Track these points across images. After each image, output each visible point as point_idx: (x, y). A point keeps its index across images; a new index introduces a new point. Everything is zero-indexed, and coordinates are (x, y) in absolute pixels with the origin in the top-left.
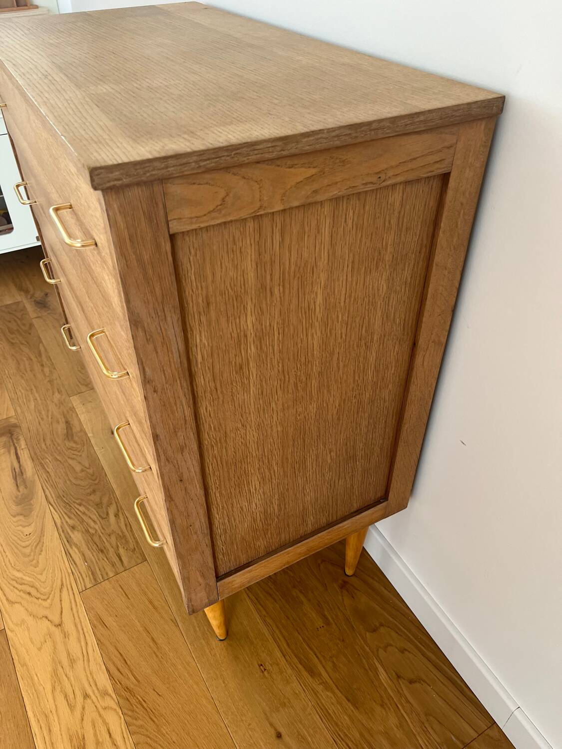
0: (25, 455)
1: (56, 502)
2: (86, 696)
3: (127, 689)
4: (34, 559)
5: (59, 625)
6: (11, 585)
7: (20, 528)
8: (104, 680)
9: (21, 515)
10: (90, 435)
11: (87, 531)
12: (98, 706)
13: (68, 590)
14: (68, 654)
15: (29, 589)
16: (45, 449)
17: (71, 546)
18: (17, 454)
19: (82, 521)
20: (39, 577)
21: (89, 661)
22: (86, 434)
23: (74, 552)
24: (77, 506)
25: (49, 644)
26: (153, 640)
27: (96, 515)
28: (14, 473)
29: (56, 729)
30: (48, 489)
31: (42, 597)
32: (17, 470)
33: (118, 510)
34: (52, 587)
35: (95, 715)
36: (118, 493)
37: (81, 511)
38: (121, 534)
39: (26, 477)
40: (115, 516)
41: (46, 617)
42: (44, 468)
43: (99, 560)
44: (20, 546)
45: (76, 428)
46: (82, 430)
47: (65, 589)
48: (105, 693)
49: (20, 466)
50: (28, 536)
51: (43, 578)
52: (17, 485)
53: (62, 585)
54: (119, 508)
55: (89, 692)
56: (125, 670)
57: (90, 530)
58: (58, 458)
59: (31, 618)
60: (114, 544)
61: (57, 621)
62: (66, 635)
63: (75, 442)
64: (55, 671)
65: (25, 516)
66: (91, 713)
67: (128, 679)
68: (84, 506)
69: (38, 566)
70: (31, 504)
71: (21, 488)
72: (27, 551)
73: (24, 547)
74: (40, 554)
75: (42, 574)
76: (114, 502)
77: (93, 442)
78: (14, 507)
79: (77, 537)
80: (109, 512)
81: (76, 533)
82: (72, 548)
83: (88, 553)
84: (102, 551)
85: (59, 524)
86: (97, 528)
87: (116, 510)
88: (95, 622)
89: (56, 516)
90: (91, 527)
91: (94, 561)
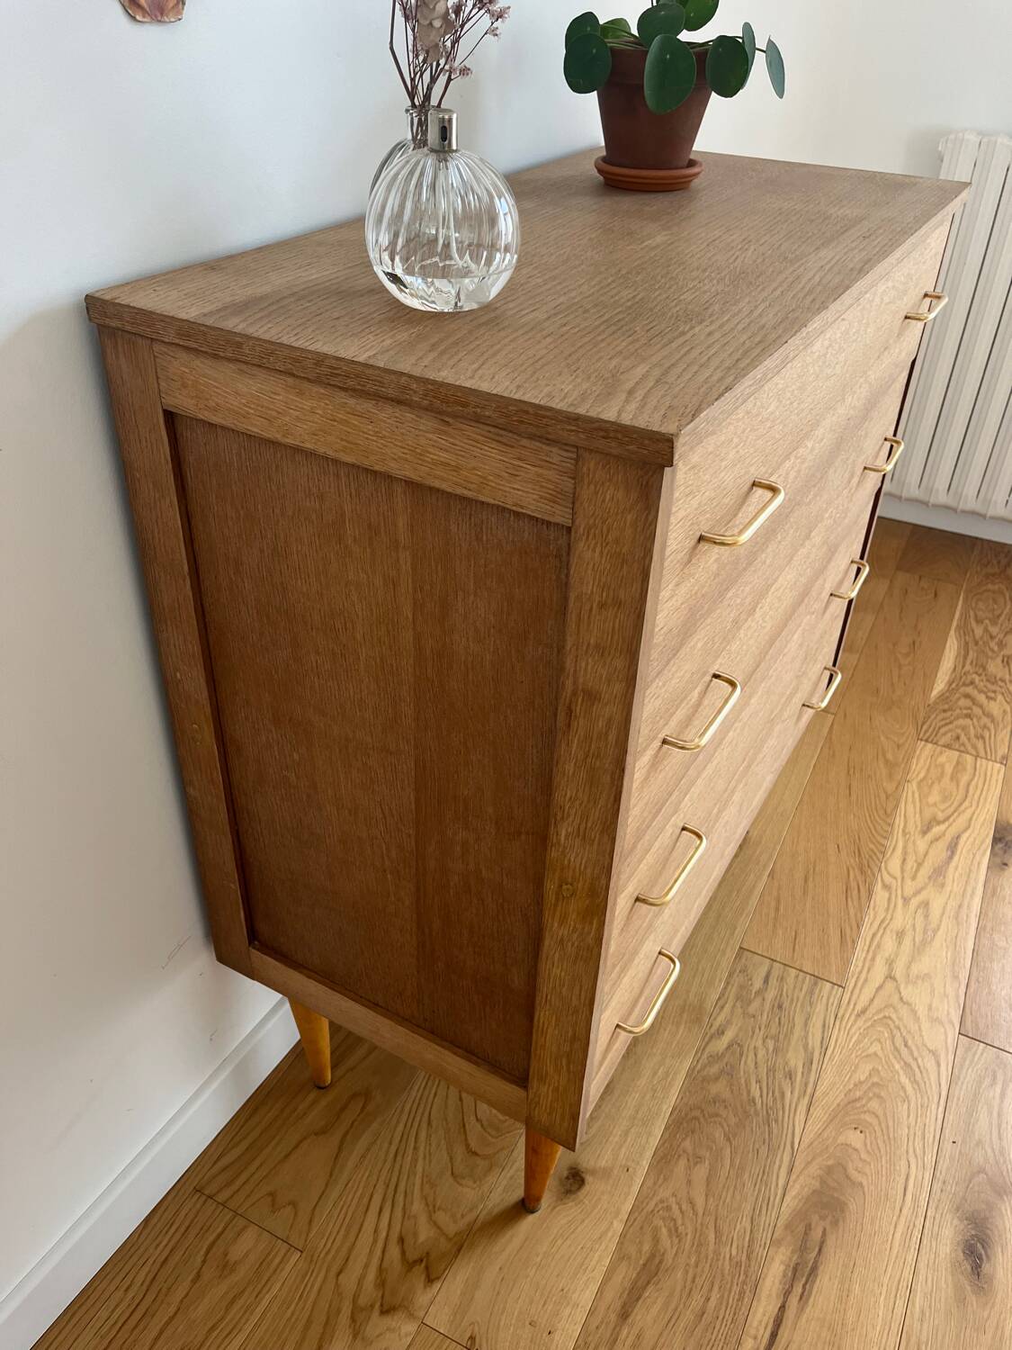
0: (763, 1311)
1: (782, 1148)
2: (906, 900)
3: (862, 872)
4: (874, 1084)
5: (890, 977)
6: (923, 1078)
7: (864, 1156)
8: (880, 895)
9: (848, 1177)
10: (618, 1227)
11: (776, 1050)
12: (899, 884)
13: (855, 1004)
14: (900, 943)
15: (904, 1051)
16: (716, 1288)
17: (812, 1053)
18: (774, 1335)
19: (771, 1071)
20: (880, 1053)
21: (882, 922)
22: (623, 1236)
23: (814, 1040)
24: (758, 1101)
25: (915, 969)
26: (806, 881)
27: (745, 1062)
28: (808, 1286)
29: (953, 904)
30: (777, 1185)
31: (892, 1026)
32: (798, 1289)
33: (711, 1037)
34: (872, 1025)
35: (908, 882)
36: (687, 1064)
37: (760, 1088)
38: (738, 1004)
39: (793, 1252)
40: (723, 1033)
41: (901, 999)
42: (751, 1240)
43: (792, 1000)
44: (880, 1124)
45: (625, 1275)
46: (621, 1256)
47: (859, 1008)
48: (886, 887)
49: (787, 1294)
50: (860, 1128)
51: (876, 1048)
52: (820, 1250)
53: (858, 1015)
54: (706, 1039)
55: (900, 902)
56: (854, 884)
57: (771, 1049)
58: (712, 1236)
59: (919, 1013)
60: (758, 1001)
61: (890, 985)
62: (890, 963)
63: (656, 1240)
64: (924, 943)
65: (845, 1169)
66: (910, 886)
67: (855, 877)
68: (749, 1092)
69: (873, 1069)
70: (823, 1182)
71: (816, 1234)
72: (874, 1105)
73: (877, 1116)
74: (861, 1083)
75: (875, 1054)
76: (705, 1056)
77: (628, 1206)
78: (852, 1206)
79: (795, 1060)
80: (725, 1046)
81: (792, 1063)
82: (813, 1048)
83: (799, 1020)
84: (780, 1007)
85: (806, 1101)
86: (760, 1042)
87: (713, 1040)
88: (849, 943)
89: (800, 1117)
90: (767, 1050)
91: (799, 1004)
